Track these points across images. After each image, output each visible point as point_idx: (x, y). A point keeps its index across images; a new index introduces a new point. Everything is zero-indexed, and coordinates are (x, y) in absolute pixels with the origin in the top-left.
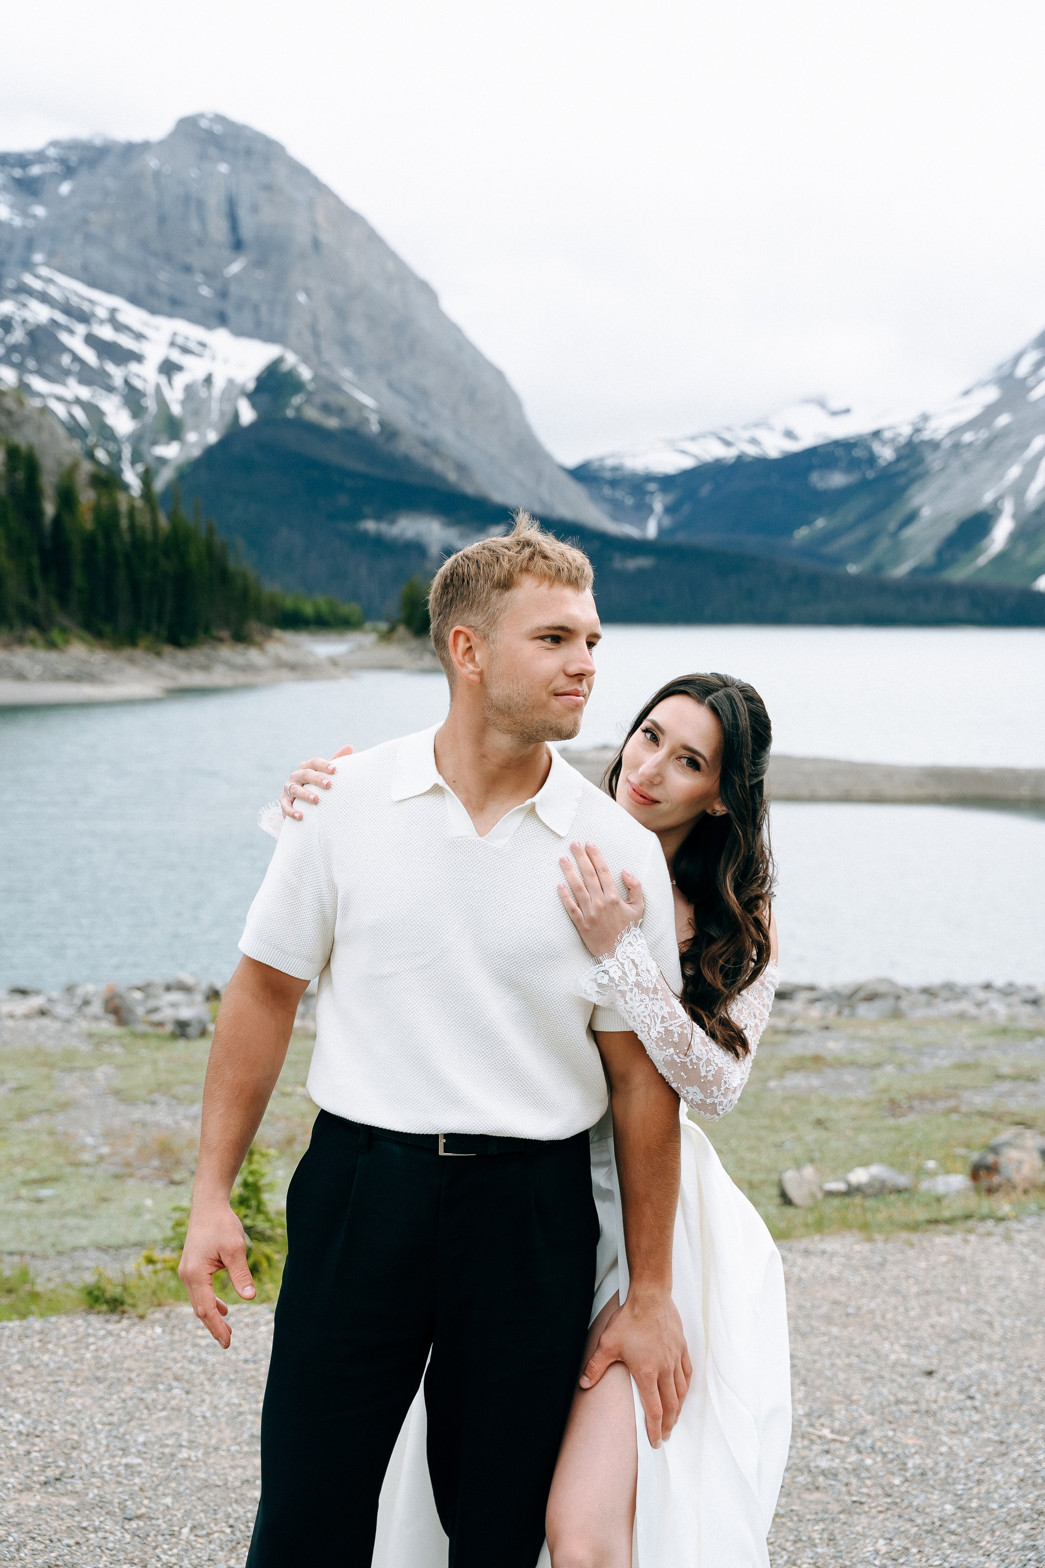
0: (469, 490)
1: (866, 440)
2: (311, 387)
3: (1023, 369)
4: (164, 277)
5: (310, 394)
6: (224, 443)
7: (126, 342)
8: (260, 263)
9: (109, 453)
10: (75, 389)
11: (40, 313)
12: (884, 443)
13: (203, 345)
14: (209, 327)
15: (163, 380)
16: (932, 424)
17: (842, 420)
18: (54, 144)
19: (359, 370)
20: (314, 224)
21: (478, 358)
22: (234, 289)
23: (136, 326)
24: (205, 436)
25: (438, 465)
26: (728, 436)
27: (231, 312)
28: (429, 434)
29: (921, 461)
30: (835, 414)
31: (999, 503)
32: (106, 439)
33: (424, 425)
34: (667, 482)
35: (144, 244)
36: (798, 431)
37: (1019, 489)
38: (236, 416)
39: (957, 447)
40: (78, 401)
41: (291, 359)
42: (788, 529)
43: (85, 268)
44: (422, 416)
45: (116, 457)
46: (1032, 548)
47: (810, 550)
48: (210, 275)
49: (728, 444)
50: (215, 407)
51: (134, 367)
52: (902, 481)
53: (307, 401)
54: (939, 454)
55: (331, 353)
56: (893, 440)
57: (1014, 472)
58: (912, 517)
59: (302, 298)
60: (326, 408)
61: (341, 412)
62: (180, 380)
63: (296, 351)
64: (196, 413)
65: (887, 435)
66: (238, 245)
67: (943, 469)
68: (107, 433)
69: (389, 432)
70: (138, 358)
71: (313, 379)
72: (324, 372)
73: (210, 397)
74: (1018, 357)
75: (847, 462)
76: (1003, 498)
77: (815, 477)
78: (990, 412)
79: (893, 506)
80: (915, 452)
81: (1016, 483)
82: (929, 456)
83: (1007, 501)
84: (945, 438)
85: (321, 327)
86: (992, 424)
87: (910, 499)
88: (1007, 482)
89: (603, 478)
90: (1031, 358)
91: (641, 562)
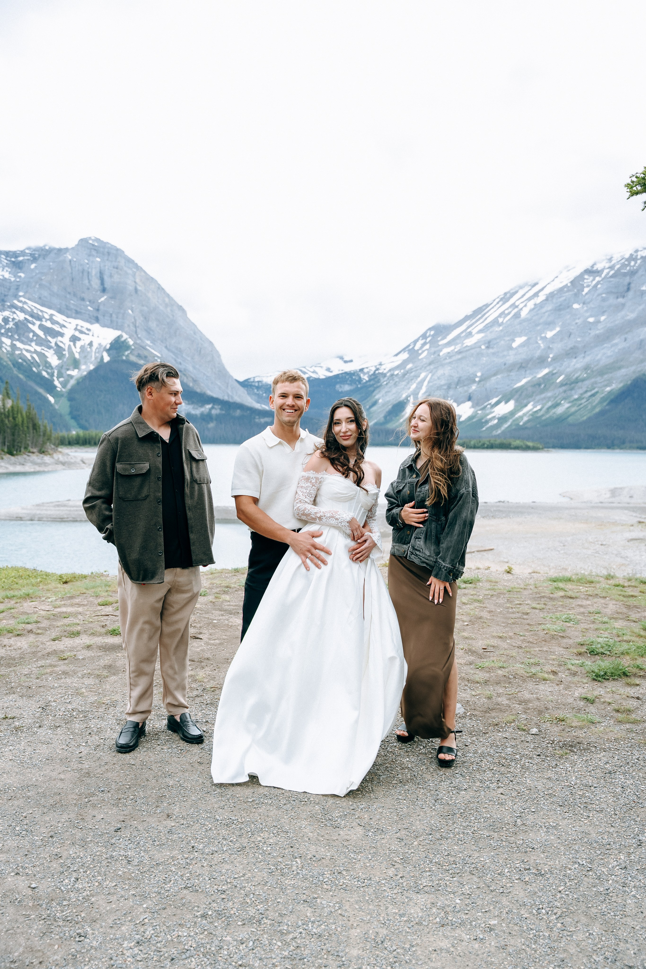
1: (357, 372)
2: (133, 347)
3: (418, 346)
4: (73, 303)
5: (132, 350)
6: (96, 370)
7: (56, 328)
8: (113, 298)
9: (48, 373)
10: (34, 347)
11: (21, 316)
12: (365, 374)
13: (89, 330)
14: (92, 323)
15: (72, 344)
16: (383, 367)
17: (349, 364)
18: (28, 248)
19: (153, 341)
20: (135, 282)
21: (203, 337)
22: (101, 307)
23: (62, 322)
24: (89, 367)
26: (304, 369)
27: (101, 317)
28: (182, 367)
29: (378, 381)
30: (346, 362)
31: (408, 398)
32: (47, 367)
33: (180, 363)
35: (65, 289)
36: (331, 368)
37: (415, 394)
38: (102, 359)
39: (392, 375)
40: (35, 352)
41: (125, 336)
43: (40, 298)
44: (179, 360)
45: (52, 375)
48: (92, 302)
50: (93, 354)
51: (60, 338)
52: (371, 389)
53: (131, 353)
54: (386, 379)
55: (142, 334)
56: (368, 372)
57: (414, 386)
58: (375, 403)
59: (130, 312)
60: (139, 356)
61: (145, 358)
62: (78, 344)
63: (127, 333)
64: (85, 357)
65: (366, 370)
66: (104, 290)
67: (387, 384)
68: (48, 365)
70: (62, 335)
71: (133, 345)
72: (138, 342)
73: (92, 351)
74: (415, 342)
75: (350, 381)
76: (410, 396)
77: (338, 386)
78: (405, 363)
79: (369, 399)
80: (376, 377)
81: (414, 390)
82: (382, 379)
83: (412, 397)
84: (388, 372)
85: (137, 325)
86: (405, 367)
87: (375, 396)
88: (411, 389)
89: (255, 386)
90: (421, 342)
91: (266, 419)
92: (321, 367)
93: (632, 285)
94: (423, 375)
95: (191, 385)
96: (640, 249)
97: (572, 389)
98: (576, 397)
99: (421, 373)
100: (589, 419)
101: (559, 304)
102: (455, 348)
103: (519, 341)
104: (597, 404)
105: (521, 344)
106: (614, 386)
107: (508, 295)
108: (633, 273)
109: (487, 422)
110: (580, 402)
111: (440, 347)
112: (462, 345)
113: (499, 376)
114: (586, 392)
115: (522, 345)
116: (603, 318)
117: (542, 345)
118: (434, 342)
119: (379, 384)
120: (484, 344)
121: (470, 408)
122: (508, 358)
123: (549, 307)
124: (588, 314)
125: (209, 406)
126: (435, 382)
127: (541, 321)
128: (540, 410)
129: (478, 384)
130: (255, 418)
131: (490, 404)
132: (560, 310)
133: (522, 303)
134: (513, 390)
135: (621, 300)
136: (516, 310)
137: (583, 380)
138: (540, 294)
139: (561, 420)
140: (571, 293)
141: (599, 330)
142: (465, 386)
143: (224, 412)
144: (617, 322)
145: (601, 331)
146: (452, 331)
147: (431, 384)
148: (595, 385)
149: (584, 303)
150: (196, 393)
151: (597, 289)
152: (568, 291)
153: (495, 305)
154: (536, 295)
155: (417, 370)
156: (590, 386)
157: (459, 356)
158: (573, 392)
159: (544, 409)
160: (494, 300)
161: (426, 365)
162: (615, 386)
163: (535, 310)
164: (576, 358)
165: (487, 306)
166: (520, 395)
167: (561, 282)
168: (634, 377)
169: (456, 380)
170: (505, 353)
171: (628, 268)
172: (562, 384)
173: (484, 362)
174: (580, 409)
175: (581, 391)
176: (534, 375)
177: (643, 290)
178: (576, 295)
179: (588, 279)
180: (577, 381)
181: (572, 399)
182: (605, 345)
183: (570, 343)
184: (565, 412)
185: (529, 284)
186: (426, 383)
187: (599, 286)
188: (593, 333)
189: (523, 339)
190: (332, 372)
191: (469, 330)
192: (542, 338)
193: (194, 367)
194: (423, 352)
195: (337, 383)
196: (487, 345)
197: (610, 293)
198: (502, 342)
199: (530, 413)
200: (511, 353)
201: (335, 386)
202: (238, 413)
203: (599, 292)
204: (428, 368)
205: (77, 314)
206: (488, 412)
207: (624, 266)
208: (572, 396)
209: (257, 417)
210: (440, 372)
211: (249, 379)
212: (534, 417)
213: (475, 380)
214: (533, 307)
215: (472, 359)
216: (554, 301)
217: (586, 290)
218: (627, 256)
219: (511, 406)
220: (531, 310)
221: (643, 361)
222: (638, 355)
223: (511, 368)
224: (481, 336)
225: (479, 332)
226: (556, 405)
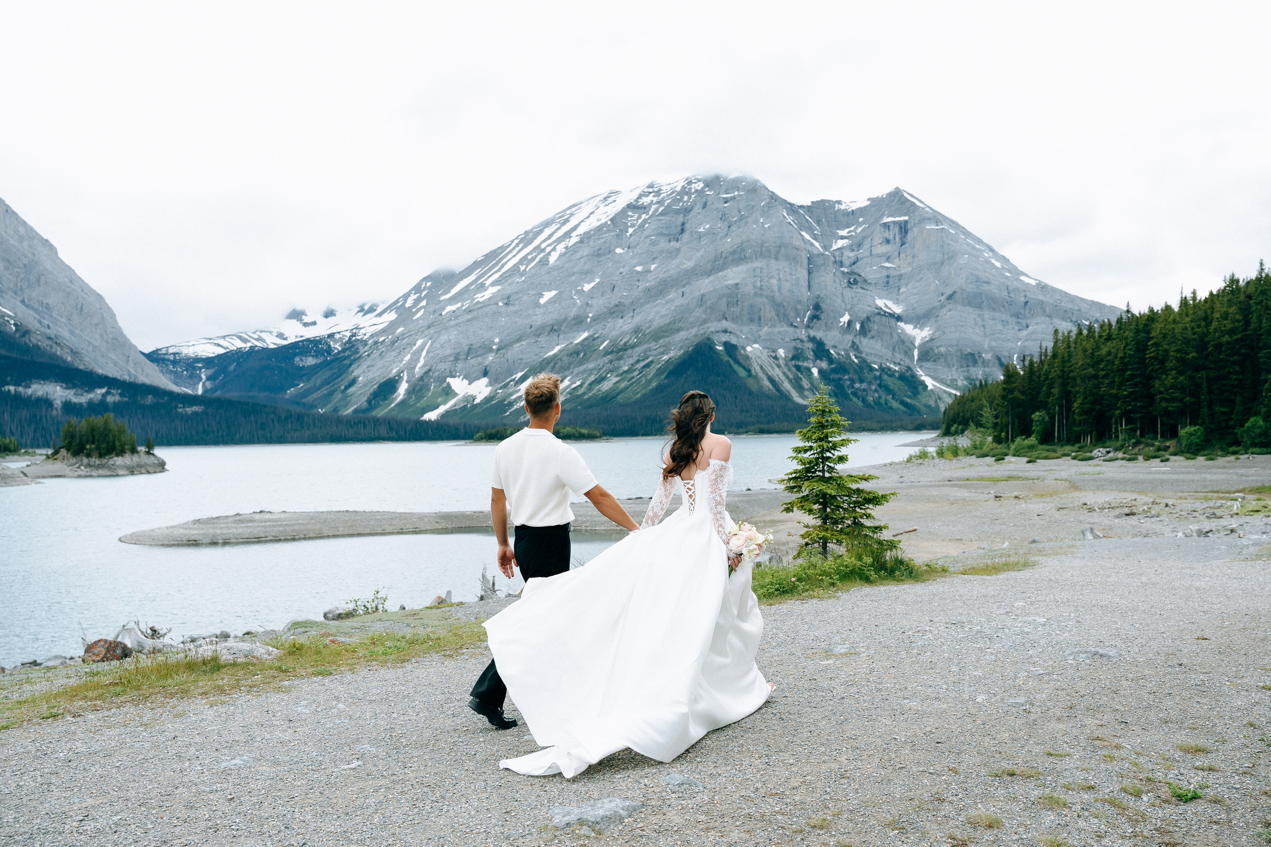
0: (81, 366)
1: (326, 339)
3: (409, 303)
12: (336, 341)
16: (363, 331)
17: (311, 328)
21: (85, 287)
25: (59, 352)
26: (244, 337)
28: (52, 332)
29: (356, 352)
30: (306, 325)
31: (400, 374)
33: (48, 327)
34: (208, 362)
36: (287, 335)
37: (411, 367)
39: (376, 343)
42: (283, 389)
44: (46, 322)
46: (419, 399)
47: (295, 401)
49: (244, 341)
52: (346, 362)
54: (367, 348)
56: (341, 339)
57: (408, 357)
58: (353, 382)
65: (337, 336)
67: (369, 355)
69: (24, 331)
74: (406, 297)
75: (315, 351)
76: (403, 372)
77: (297, 359)
78: (393, 325)
79: (343, 376)
80: (353, 346)
81: (409, 363)
82: (361, 348)
83: (405, 373)
84: (369, 338)
86: (395, 332)
87: (353, 372)
88: (404, 362)
89: (169, 360)
90: (413, 297)
91: (195, 408)
92: (271, 332)
93: (687, 226)
94: (419, 343)
95: (69, 359)
96: (693, 181)
97: (619, 359)
98: (626, 368)
99: (417, 340)
100: (644, 395)
101: (597, 248)
102: (463, 306)
103: (548, 296)
104: (653, 378)
105: (550, 299)
106: (672, 354)
107: (530, 235)
108: (687, 211)
109: (511, 404)
110: (631, 375)
111: (442, 304)
112: (472, 301)
113: (524, 343)
114: (638, 361)
115: (551, 301)
116: (653, 267)
117: (578, 301)
118: (432, 297)
119: (358, 356)
120: (501, 300)
121: (487, 386)
122: (534, 318)
123: (585, 251)
124: (635, 261)
125: (101, 391)
126: (437, 352)
127: (576, 269)
128: (581, 386)
129: (496, 354)
130: (176, 407)
131: (513, 380)
132: (599, 255)
133: (549, 245)
134: (543, 360)
135: (674, 244)
136: (542, 255)
137: (633, 346)
138: (574, 234)
139: (608, 398)
140: (612, 234)
141: (650, 282)
142: (478, 356)
143: (125, 399)
144: (671, 272)
145: (653, 283)
146: (458, 282)
147: (431, 355)
148: (649, 353)
149: (629, 248)
150: (78, 371)
151: (644, 230)
152: (609, 231)
153: (514, 248)
154: (567, 235)
155: (411, 336)
156: (642, 355)
157: (469, 317)
158: (622, 362)
159: (586, 385)
160: (512, 241)
161: (423, 329)
162: (674, 353)
163: (567, 256)
164: (622, 317)
165: (503, 248)
167: (599, 220)
168: (696, 341)
169: (466, 349)
170: (531, 312)
171: (681, 204)
172: (607, 353)
173: (503, 323)
174: (632, 384)
175: (631, 361)
176: (571, 340)
177: (701, 232)
178: (618, 236)
179: (633, 216)
180: (626, 348)
181: (621, 372)
182: (658, 301)
183: (613, 299)
184: (612, 389)
185: (558, 220)
186: (424, 353)
187: (647, 226)
188: (643, 285)
189: (554, 293)
190: (285, 339)
191: (480, 281)
192: (578, 292)
193: (72, 333)
194: (418, 310)
195: (296, 355)
196: (505, 301)
197: (660, 234)
198: (526, 297)
199: (570, 389)
200: (538, 311)
201: (293, 359)
202: (150, 399)
203: (647, 233)
204: (426, 333)
206: (511, 390)
207: (676, 201)
208: (621, 367)
209: (180, 405)
210: (444, 338)
211: (160, 350)
212: (573, 395)
213: (491, 347)
214: (564, 250)
215: (487, 320)
216: (591, 243)
217: (631, 230)
218: (678, 189)
220: (561, 256)
221: (705, 322)
222: (699, 313)
223: (537, 332)
224: (495, 289)
225: (494, 284)
226: (601, 380)
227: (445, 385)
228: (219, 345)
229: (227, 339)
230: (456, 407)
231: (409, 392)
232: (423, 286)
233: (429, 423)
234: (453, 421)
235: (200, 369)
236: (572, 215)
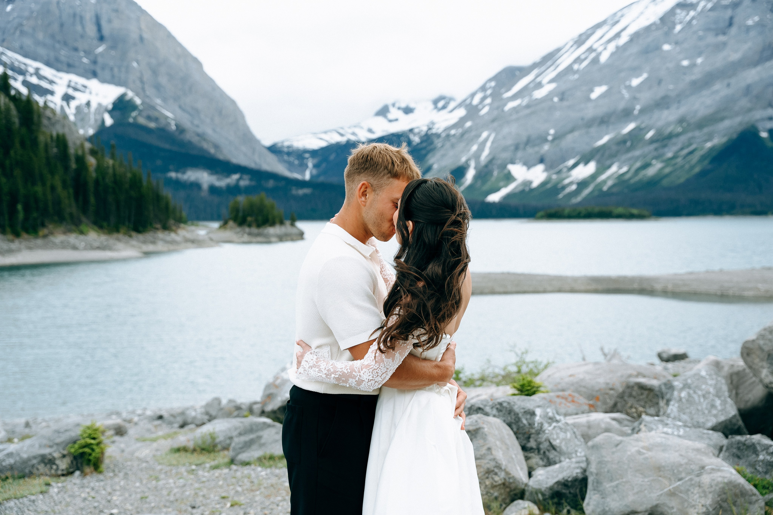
0: (221, 157)
1: (406, 133)
2: (141, 108)
3: (476, 101)
4: (64, 53)
5: (141, 111)
6: (97, 135)
7: (45, 85)
8: (113, 47)
12: (415, 135)
13: (85, 87)
14: (88, 78)
15: (64, 104)
16: (436, 126)
17: (395, 124)
19: (165, 100)
20: (140, 29)
21: (223, 94)
22: (100, 60)
23: (50, 77)
24: (87, 131)
25: (205, 145)
26: (341, 131)
27: (99, 71)
28: (200, 130)
29: (432, 143)
30: (390, 121)
31: (468, 162)
33: (197, 126)
34: (314, 153)
35: (53, 36)
36: (374, 129)
37: (477, 156)
38: (103, 122)
39: (448, 136)
41: (130, 94)
43: (21, 48)
44: (196, 122)
46: (484, 183)
48: (87, 53)
49: (342, 135)
50: (92, 117)
51: (49, 97)
52: (423, 152)
53: (139, 114)
54: (440, 140)
55: (150, 91)
56: (419, 133)
57: (475, 148)
58: (429, 169)
59: (135, 64)
60: (149, 118)
61: (156, 120)
62: (74, 104)
63: (132, 90)
64: (82, 120)
65: (416, 131)
66: (101, 38)
67: (442, 146)
69: (181, 130)
70: (52, 93)
71: (142, 104)
72: (147, 100)
73: (89, 112)
74: (473, 95)
76: (470, 160)
78: (463, 120)
79: (421, 164)
80: (429, 139)
81: (475, 152)
82: (435, 140)
83: (472, 161)
84: (442, 133)
85: (145, 79)
86: (463, 126)
87: (430, 159)
88: (471, 152)
89: (284, 152)
90: (479, 96)
91: (306, 191)
93: (736, 20)
94: (485, 135)
95: (212, 151)
97: (665, 146)
98: (670, 155)
99: (482, 132)
100: (688, 181)
101: (646, 45)
102: (522, 102)
103: (598, 91)
104: (697, 163)
105: (601, 94)
106: (715, 141)
107: (584, 37)
108: (736, 5)
109: (564, 188)
110: (675, 161)
111: (504, 101)
112: (530, 98)
113: (576, 134)
114: (682, 149)
115: (602, 96)
116: (699, 61)
117: (626, 95)
120: (557, 96)
121: (542, 172)
122: (585, 111)
123: (634, 49)
124: (681, 56)
125: (235, 177)
126: (500, 142)
127: (625, 66)
128: (627, 172)
129: (551, 143)
130: (291, 189)
131: (566, 167)
132: (647, 52)
133: (600, 46)
134: (592, 149)
135: (722, 38)
136: (593, 54)
137: (678, 135)
138: (623, 34)
139: (653, 182)
140: (660, 32)
141: (696, 75)
142: (534, 146)
143: (253, 183)
144: (717, 65)
145: (699, 76)
146: (519, 81)
147: (495, 145)
148: (693, 141)
149: (676, 44)
151: (691, 27)
152: (657, 29)
153: (568, 50)
154: (618, 35)
155: (477, 129)
156: (687, 142)
157: (527, 111)
158: (666, 150)
159: (631, 171)
160: (567, 44)
161: (487, 123)
162: (717, 141)
163: (617, 54)
164: (668, 108)
165: (558, 50)
166: (603, 155)
167: (647, 20)
168: (740, 129)
169: (524, 139)
170: (582, 106)
172: (652, 141)
173: (557, 117)
174: (676, 170)
175: (675, 148)
176: (618, 130)
177: (749, 26)
178: (666, 34)
179: (681, 14)
180: (671, 136)
181: (665, 158)
182: (705, 92)
183: (660, 92)
184: (657, 174)
185: (609, 22)
186: (489, 144)
187: (694, 22)
188: (689, 78)
189: (604, 88)
191: (538, 79)
192: (626, 87)
193: (214, 130)
194: (484, 107)
196: (560, 97)
197: (707, 29)
198: (578, 93)
199: (616, 176)
200: (590, 105)
202: (271, 183)
203: (694, 29)
204: (490, 126)
205: (69, 68)
206: (563, 175)
208: (665, 154)
209: (294, 188)
210: (506, 130)
211: (277, 143)
212: (621, 180)
213: (547, 139)
214: (614, 49)
215: (542, 114)
216: (640, 42)
217: (678, 28)
219: (591, 168)
220: (612, 54)
221: (750, 110)
222: (744, 103)
223: (589, 124)
224: (553, 86)
225: (551, 81)
226: (646, 166)
227: (506, 171)
228: (321, 139)
229: (329, 133)
230: (517, 190)
231: (476, 178)
232: (488, 85)
233: (493, 204)
234: (514, 202)
235: (307, 158)
236: (622, 16)
